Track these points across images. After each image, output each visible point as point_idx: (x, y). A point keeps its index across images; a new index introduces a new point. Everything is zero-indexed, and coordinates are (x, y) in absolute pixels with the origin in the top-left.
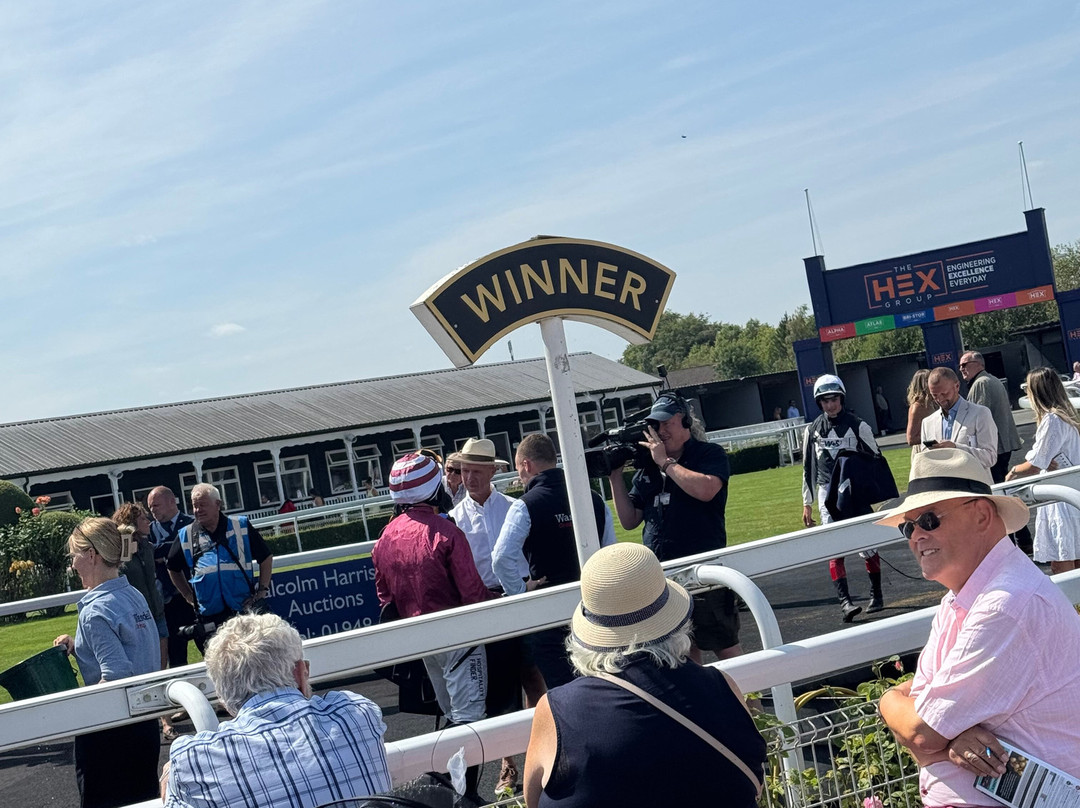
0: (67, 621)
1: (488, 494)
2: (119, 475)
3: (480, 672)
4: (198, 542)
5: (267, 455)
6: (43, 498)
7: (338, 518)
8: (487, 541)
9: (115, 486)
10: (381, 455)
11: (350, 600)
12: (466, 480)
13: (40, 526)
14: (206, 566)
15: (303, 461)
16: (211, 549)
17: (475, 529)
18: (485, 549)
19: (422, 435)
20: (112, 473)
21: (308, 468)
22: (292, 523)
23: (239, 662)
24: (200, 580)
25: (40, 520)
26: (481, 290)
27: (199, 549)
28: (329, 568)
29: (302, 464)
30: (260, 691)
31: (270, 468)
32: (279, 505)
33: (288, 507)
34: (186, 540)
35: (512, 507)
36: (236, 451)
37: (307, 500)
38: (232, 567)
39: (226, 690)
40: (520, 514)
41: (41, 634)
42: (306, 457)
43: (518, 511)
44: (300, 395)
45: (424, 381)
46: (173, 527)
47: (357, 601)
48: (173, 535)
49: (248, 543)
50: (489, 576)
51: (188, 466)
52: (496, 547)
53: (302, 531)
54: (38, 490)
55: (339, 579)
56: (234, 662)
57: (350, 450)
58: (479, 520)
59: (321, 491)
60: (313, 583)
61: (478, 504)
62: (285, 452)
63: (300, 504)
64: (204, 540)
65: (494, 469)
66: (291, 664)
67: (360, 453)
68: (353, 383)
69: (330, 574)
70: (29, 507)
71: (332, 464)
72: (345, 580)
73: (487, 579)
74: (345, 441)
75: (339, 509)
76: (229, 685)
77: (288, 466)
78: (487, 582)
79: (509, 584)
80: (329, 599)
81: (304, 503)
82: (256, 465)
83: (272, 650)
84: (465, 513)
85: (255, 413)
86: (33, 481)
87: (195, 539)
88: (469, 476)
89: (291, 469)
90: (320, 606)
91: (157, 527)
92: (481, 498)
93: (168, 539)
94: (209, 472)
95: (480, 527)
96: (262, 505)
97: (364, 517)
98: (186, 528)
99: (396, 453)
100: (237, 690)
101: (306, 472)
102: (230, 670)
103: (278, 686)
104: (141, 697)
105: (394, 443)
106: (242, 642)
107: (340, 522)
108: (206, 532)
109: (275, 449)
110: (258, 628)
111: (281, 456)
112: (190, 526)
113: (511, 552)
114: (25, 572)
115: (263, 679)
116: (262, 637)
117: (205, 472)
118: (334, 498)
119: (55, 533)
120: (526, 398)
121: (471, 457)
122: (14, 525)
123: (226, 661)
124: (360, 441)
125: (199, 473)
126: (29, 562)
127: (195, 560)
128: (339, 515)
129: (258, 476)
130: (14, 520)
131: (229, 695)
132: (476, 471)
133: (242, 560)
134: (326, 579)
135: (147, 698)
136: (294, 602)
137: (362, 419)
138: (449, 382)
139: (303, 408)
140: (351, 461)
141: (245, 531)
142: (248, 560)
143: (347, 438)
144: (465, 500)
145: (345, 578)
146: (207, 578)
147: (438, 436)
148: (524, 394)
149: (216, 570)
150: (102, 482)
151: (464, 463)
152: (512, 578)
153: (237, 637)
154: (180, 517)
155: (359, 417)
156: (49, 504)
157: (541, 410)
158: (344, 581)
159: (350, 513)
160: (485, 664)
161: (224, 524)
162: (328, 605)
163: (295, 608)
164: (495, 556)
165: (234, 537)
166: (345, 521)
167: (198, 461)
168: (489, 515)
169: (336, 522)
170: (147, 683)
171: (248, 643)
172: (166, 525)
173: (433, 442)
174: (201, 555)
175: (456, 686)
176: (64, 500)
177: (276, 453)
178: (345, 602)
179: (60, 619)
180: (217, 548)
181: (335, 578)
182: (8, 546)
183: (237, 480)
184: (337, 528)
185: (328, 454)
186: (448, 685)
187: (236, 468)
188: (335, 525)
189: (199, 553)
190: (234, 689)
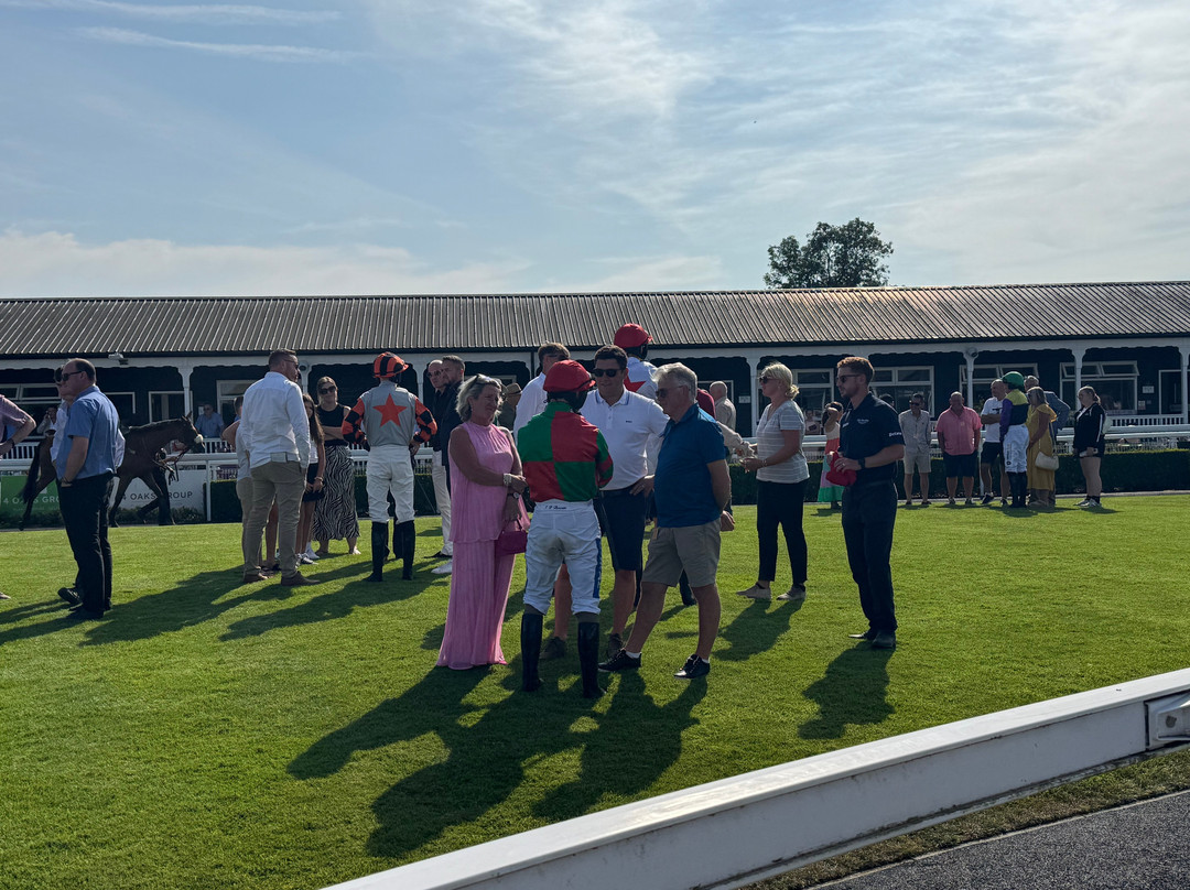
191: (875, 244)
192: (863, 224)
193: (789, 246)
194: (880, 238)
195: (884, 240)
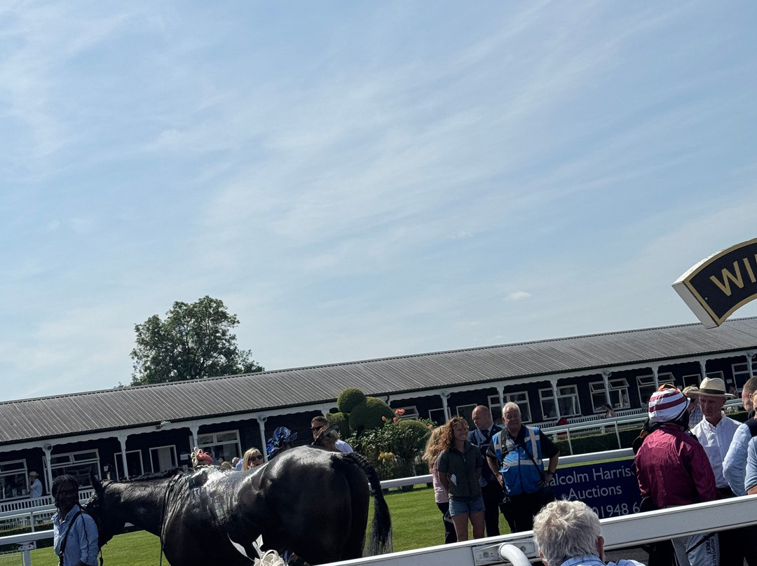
0: (415, 495)
1: (719, 418)
2: (447, 396)
3: (714, 549)
4: (505, 445)
5: (547, 384)
6: (400, 411)
7: (598, 430)
8: (720, 452)
9: (445, 403)
10: (628, 386)
11: (612, 490)
12: (703, 407)
13: (398, 429)
14: (511, 461)
15: (573, 389)
16: (514, 449)
17: (710, 444)
18: (718, 459)
19: (659, 372)
20: (443, 394)
21: (577, 394)
22: (566, 433)
23: (560, 534)
24: (506, 471)
25: (398, 425)
26: (725, 272)
27: (506, 449)
28: (597, 467)
29: (572, 391)
30: (575, 556)
31: (550, 393)
32: (556, 419)
33: (563, 422)
34: (497, 443)
35: (738, 429)
36: (526, 381)
37: (575, 417)
38: (529, 462)
39: (549, 552)
40: (744, 435)
41: (398, 503)
42: (575, 386)
43: (742, 433)
44: (571, 343)
45: (660, 334)
46: (489, 434)
47: (617, 491)
48: (489, 439)
49: (540, 446)
50: (722, 478)
51: (494, 391)
52: (726, 459)
53: (572, 439)
54: (396, 404)
55: (604, 475)
56: (556, 534)
57: (606, 382)
58: (713, 437)
59: (587, 411)
60: (585, 477)
61: (712, 425)
62: (560, 383)
63: (571, 419)
64: (509, 443)
65: (724, 400)
66: (595, 538)
67: (614, 384)
68: (609, 334)
69: (598, 471)
70: (391, 416)
71: (593, 392)
72: (609, 475)
73: (719, 481)
74: (603, 376)
75: (598, 424)
76: (552, 550)
77: (562, 392)
78: (719, 483)
79: (736, 486)
80: (597, 488)
81: (574, 419)
82: (540, 391)
83: (582, 526)
84: (702, 432)
85: (540, 355)
86: (392, 398)
87: (504, 442)
88: (706, 405)
89: (564, 394)
90: (590, 494)
91: (478, 433)
92: (714, 421)
93: (485, 442)
94: (508, 395)
95: (713, 443)
96: (544, 419)
97: (617, 431)
98: (497, 434)
99: (640, 384)
100: (558, 553)
101: (574, 397)
102: (553, 538)
103: (587, 553)
104: (482, 553)
105: (638, 378)
106: (561, 519)
107: (600, 433)
108: (511, 437)
109: (553, 381)
110: (573, 510)
111: (558, 385)
112: (500, 432)
113: (738, 463)
114: (388, 460)
115: (578, 547)
116: (576, 517)
117: (505, 395)
118: (595, 416)
119: (408, 435)
120: (736, 347)
121: (706, 391)
122: (381, 428)
123: (550, 531)
124: (614, 375)
125: (501, 396)
126: (391, 454)
127: (503, 456)
128: (599, 428)
129: (542, 399)
130: (381, 425)
131: (551, 556)
132: (711, 402)
133: (535, 458)
134: (595, 474)
135: (486, 554)
136: (572, 490)
137: (616, 360)
138: (679, 335)
139: (573, 352)
140: (607, 390)
141: (538, 437)
142: (540, 458)
143: (604, 374)
144: (702, 422)
145: (609, 474)
146: (511, 469)
147: (671, 373)
148: (735, 344)
149: (517, 464)
150: (436, 400)
151: (701, 395)
152: (738, 482)
153: (559, 516)
154: (494, 427)
155: (613, 359)
156: (404, 414)
157: (749, 355)
158: (607, 476)
159: (607, 427)
160: (718, 543)
161: (524, 432)
162: (596, 493)
163: (572, 494)
164: (725, 464)
165: (530, 441)
166: (603, 433)
167: (500, 387)
168: (720, 433)
169: (596, 433)
170: (486, 544)
171: (566, 520)
172: (484, 432)
173: (667, 377)
174: (508, 453)
175: (694, 559)
176: (411, 412)
177: (554, 383)
178: (608, 491)
179: (411, 493)
180: (518, 448)
181: (601, 474)
182: (377, 442)
183: (527, 401)
184: (598, 437)
185: (591, 384)
186: (689, 557)
187: (526, 393)
188: (596, 435)
189: (505, 452)
190: (556, 552)
191: (224, 316)
192: (212, 301)
193: (154, 321)
194: (227, 311)
195: (230, 313)
